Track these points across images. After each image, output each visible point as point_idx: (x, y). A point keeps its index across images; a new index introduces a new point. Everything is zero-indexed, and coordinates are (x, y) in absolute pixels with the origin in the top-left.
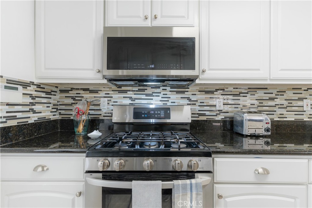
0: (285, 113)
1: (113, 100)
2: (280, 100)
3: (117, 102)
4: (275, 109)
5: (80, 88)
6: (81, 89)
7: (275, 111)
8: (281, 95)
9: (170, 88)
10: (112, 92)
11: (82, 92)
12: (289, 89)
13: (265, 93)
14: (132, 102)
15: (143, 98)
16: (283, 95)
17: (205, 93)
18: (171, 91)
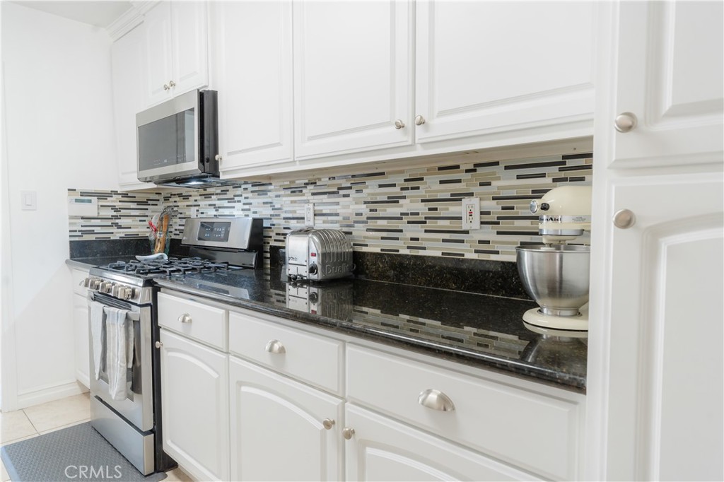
0: (422, 235)
2: (411, 202)
4: (400, 225)
7: (401, 231)
8: (413, 188)
12: (430, 171)
13: (381, 186)
14: (216, 212)
15: (225, 205)
16: (418, 188)
17: (292, 192)
18: (252, 192)
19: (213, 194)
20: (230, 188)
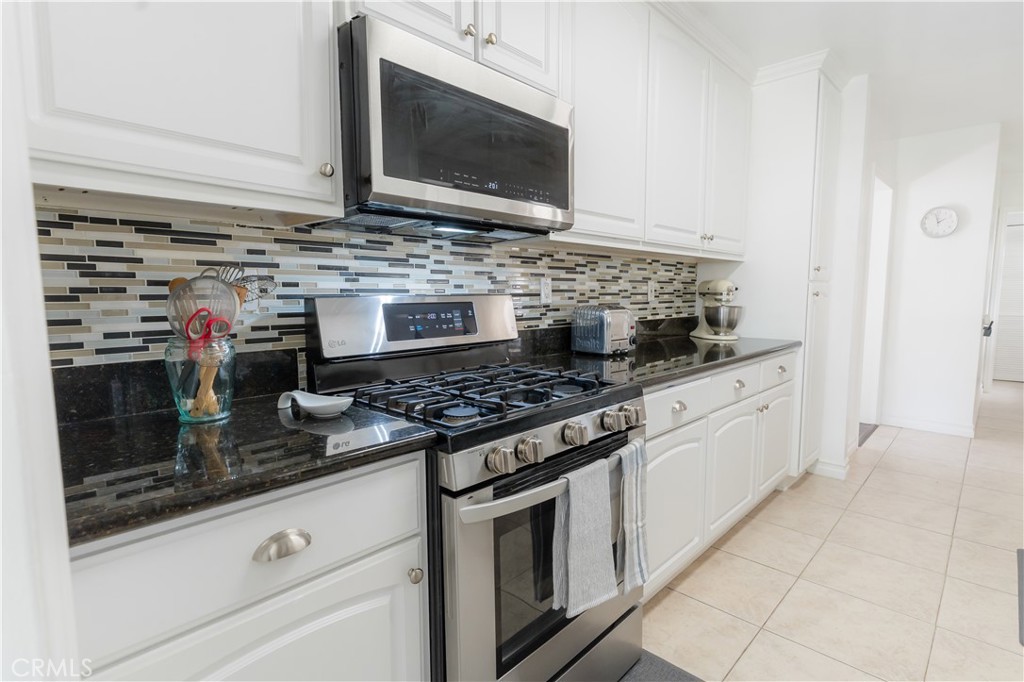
1: (279, 278)
3: (296, 285)
4: (618, 300)
5: (118, 217)
6: (124, 222)
8: (625, 272)
9: (449, 243)
10: (277, 247)
11: (128, 236)
13: (608, 267)
14: (348, 286)
15: (382, 270)
17: (522, 262)
18: (452, 253)
19: (340, 245)
20: (397, 240)
